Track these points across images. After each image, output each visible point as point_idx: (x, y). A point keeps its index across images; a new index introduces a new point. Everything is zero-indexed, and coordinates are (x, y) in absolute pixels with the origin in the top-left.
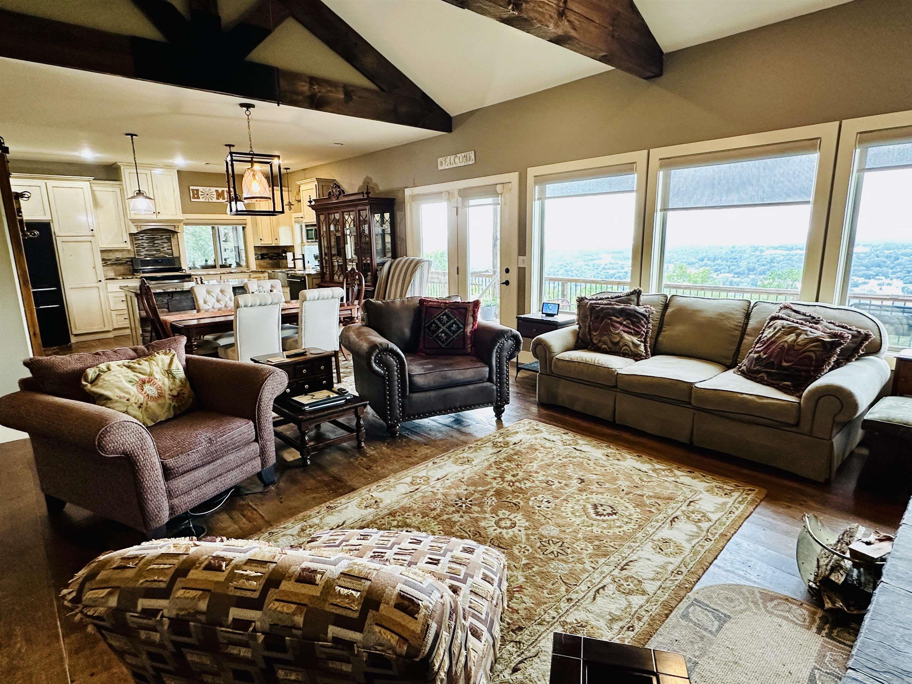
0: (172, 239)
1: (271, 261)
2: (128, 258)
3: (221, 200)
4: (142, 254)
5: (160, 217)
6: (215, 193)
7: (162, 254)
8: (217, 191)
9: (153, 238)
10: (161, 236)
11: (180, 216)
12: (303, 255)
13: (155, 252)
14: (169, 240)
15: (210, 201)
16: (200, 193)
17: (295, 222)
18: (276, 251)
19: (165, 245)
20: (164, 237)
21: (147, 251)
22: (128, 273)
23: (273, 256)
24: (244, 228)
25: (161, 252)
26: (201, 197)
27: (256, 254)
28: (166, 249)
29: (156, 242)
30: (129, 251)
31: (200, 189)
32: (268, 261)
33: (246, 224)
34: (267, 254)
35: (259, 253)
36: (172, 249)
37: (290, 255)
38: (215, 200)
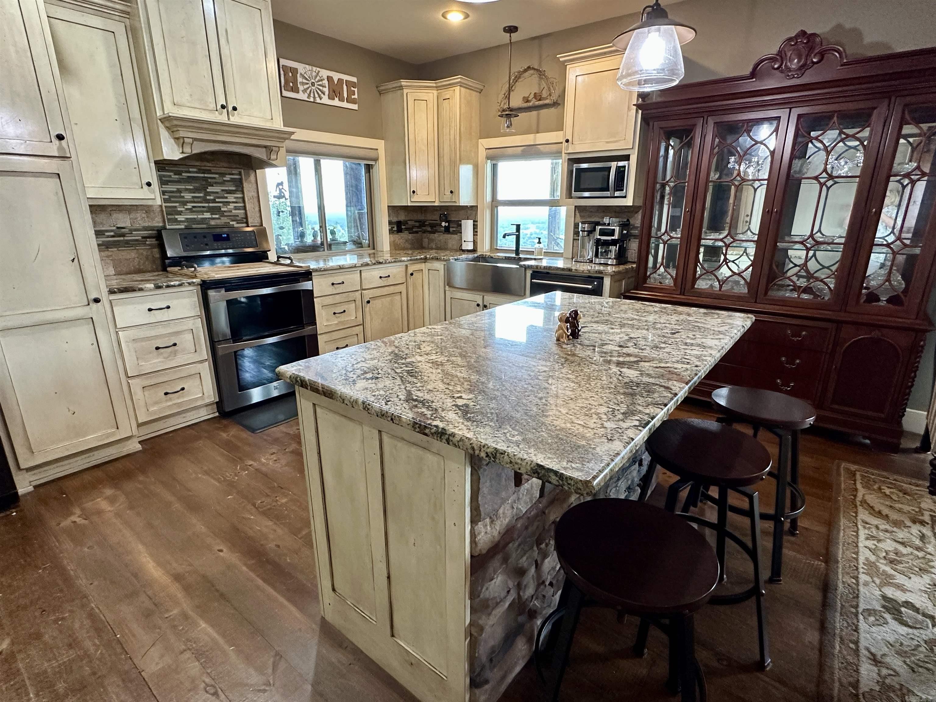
0: (245, 185)
1: (410, 236)
2: (145, 229)
3: (336, 102)
4: (180, 218)
5: (235, 119)
6: (326, 82)
7: (224, 220)
8: (329, 79)
9: (205, 179)
10: (223, 175)
11: (278, 124)
12: (518, 227)
13: (207, 215)
14: (239, 185)
15: (318, 100)
16: (300, 79)
17: (488, 158)
18: (421, 217)
19: (231, 198)
20: (228, 178)
21: (191, 210)
22: (149, 267)
23: (414, 227)
24: (369, 168)
25: (222, 214)
26: (301, 88)
27: (390, 223)
28: (232, 206)
29: (210, 189)
30: (147, 209)
31: (301, 68)
32: (405, 235)
33: (376, 160)
34: (406, 223)
35: (395, 219)
36: (245, 208)
37: (467, 226)
38: (325, 100)
